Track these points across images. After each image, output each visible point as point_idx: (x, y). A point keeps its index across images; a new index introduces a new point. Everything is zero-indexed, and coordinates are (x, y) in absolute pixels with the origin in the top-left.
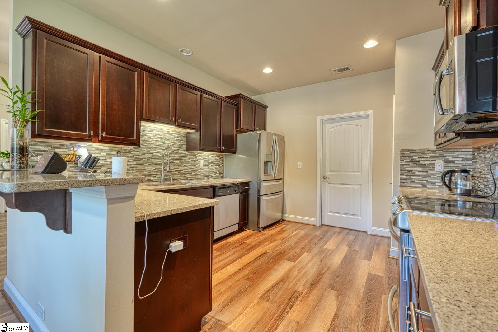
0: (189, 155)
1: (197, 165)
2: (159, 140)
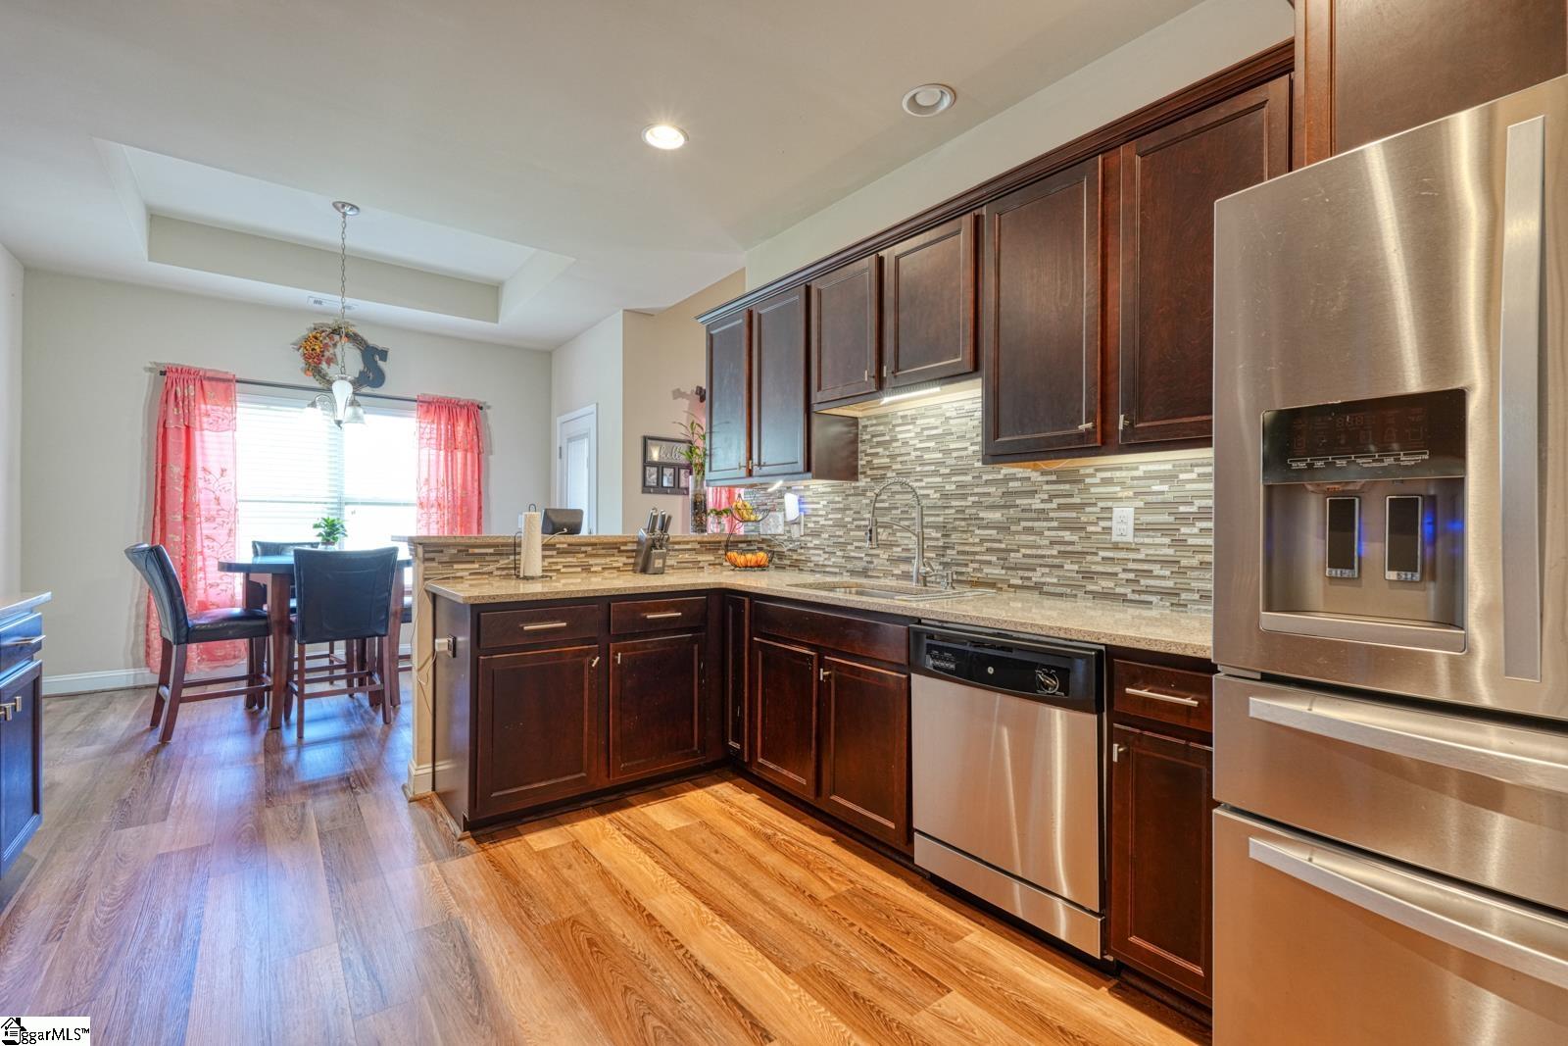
0: (1047, 482)
1: (1090, 529)
2: (932, 444)
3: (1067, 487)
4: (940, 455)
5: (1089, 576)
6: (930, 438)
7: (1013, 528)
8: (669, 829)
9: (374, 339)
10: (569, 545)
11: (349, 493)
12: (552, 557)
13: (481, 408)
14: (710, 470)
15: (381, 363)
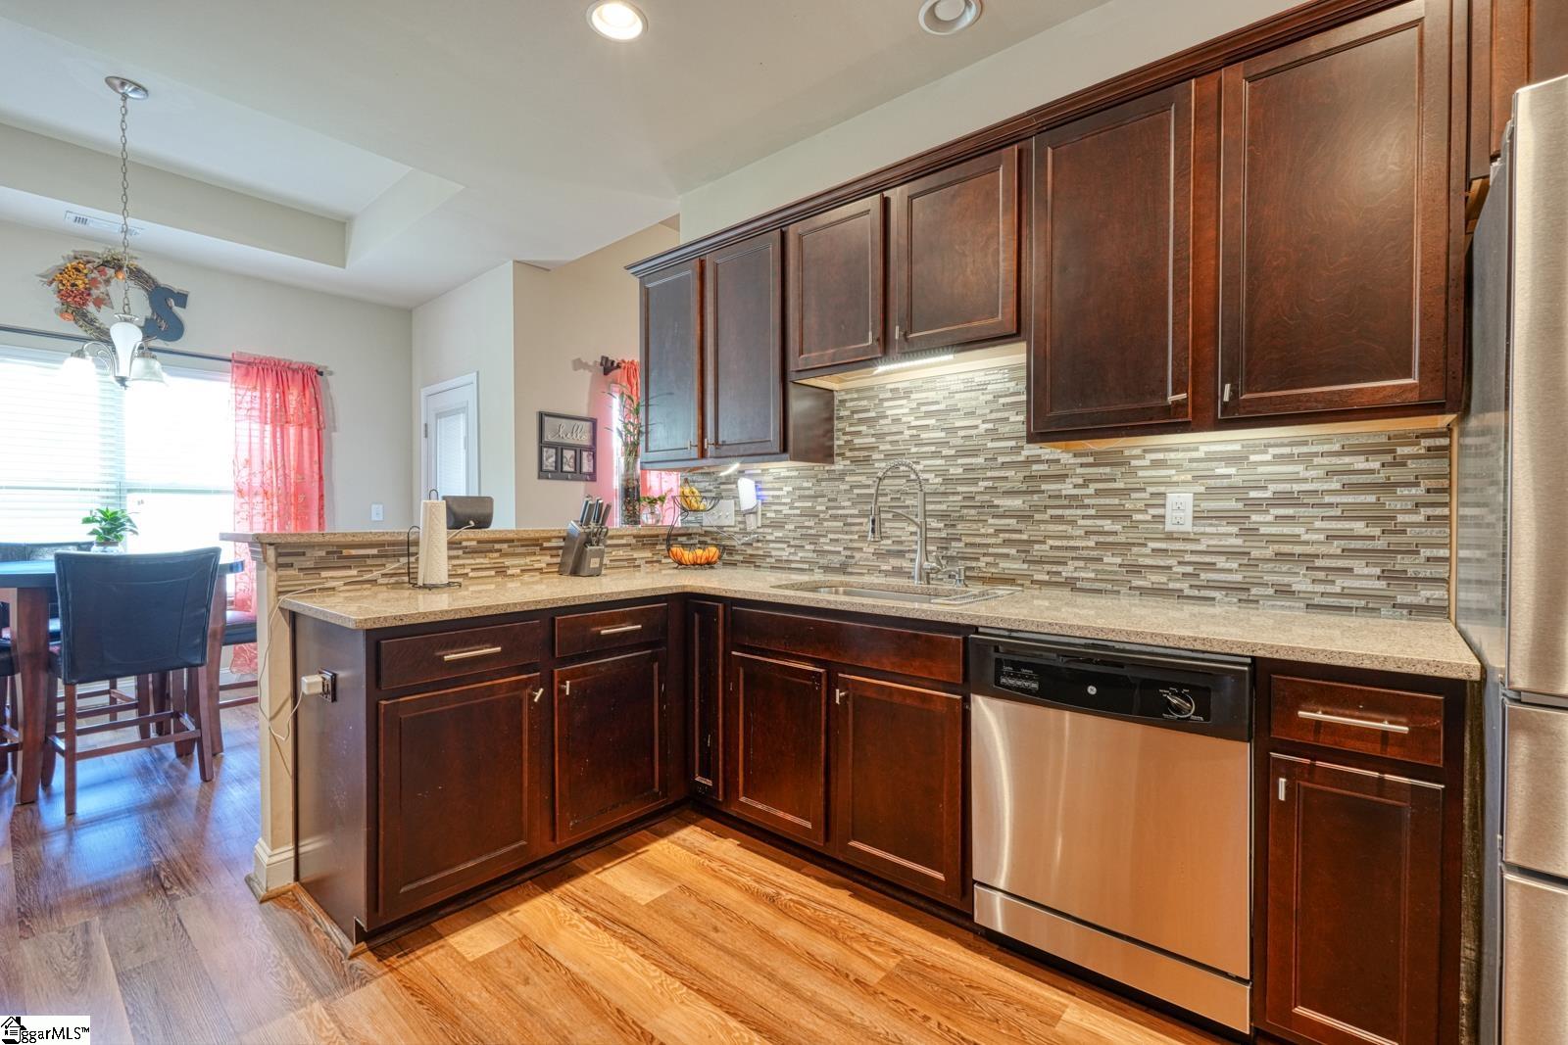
0: (1082, 465)
1: (1137, 517)
2: (932, 422)
3: (1108, 470)
4: (943, 434)
5: (1136, 569)
6: (929, 415)
7: (1037, 517)
8: (643, 903)
9: (165, 278)
10: (479, 542)
11: (132, 477)
12: (457, 557)
13: (321, 374)
14: (647, 450)
15: (177, 310)
